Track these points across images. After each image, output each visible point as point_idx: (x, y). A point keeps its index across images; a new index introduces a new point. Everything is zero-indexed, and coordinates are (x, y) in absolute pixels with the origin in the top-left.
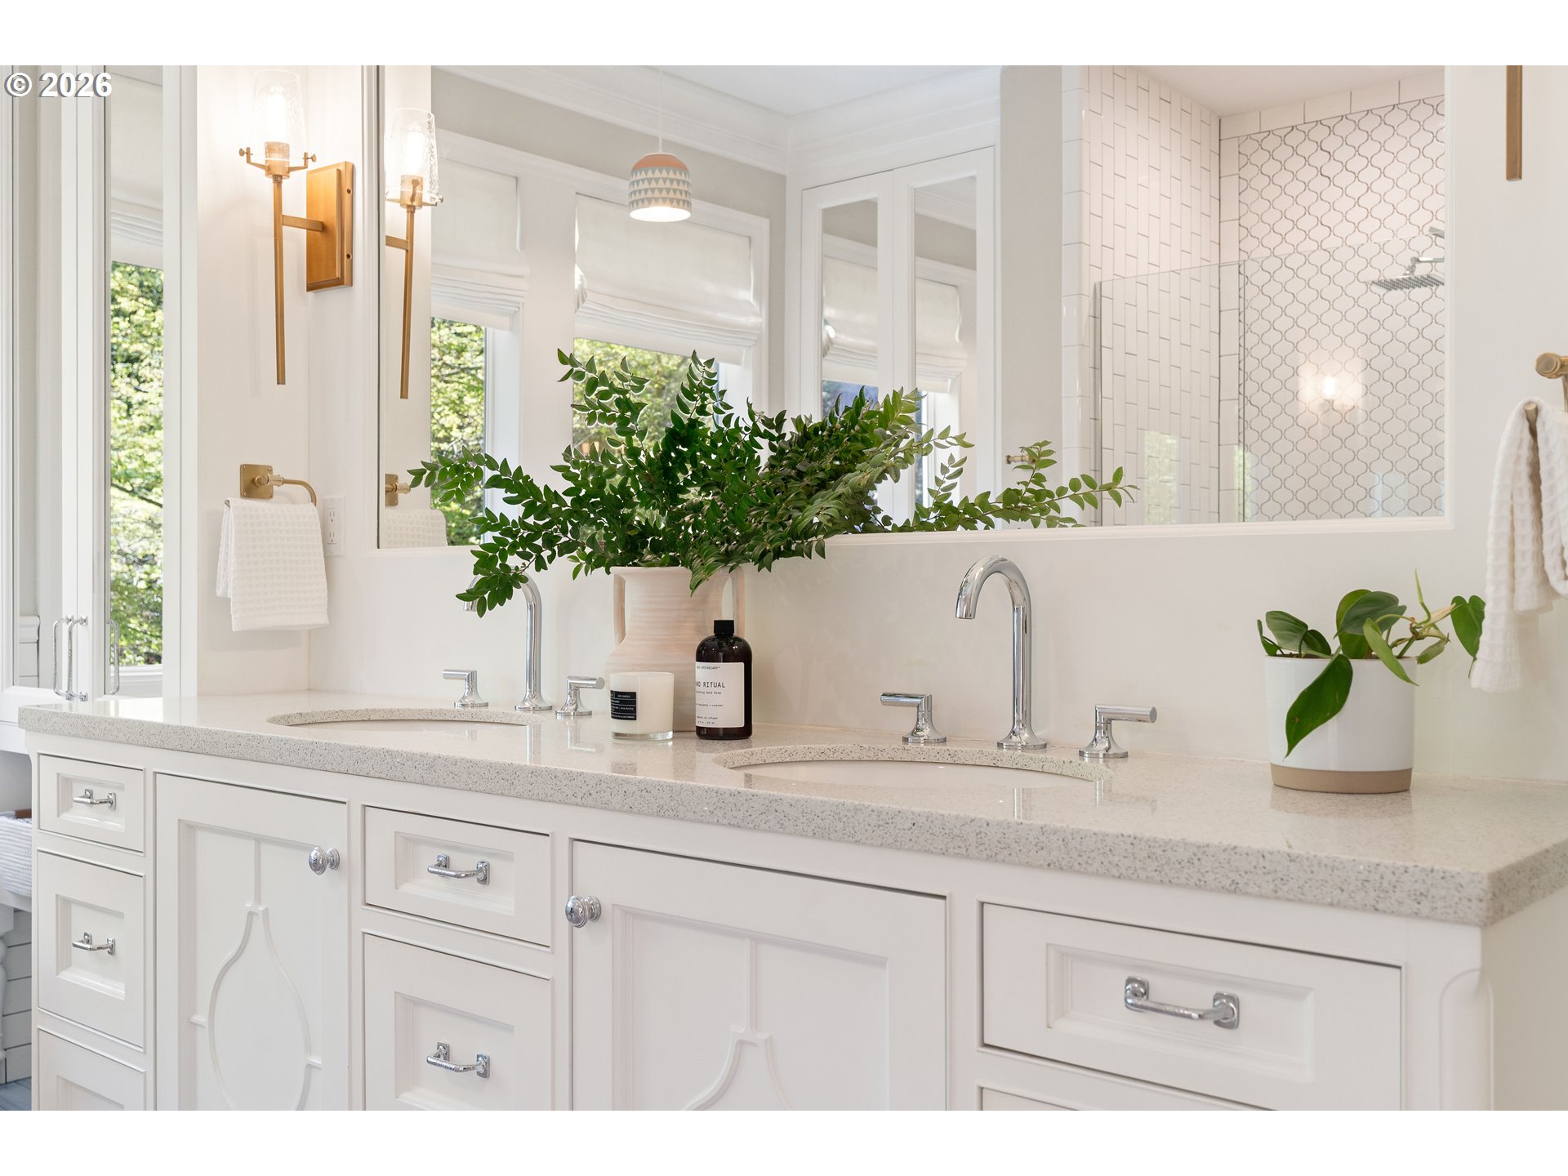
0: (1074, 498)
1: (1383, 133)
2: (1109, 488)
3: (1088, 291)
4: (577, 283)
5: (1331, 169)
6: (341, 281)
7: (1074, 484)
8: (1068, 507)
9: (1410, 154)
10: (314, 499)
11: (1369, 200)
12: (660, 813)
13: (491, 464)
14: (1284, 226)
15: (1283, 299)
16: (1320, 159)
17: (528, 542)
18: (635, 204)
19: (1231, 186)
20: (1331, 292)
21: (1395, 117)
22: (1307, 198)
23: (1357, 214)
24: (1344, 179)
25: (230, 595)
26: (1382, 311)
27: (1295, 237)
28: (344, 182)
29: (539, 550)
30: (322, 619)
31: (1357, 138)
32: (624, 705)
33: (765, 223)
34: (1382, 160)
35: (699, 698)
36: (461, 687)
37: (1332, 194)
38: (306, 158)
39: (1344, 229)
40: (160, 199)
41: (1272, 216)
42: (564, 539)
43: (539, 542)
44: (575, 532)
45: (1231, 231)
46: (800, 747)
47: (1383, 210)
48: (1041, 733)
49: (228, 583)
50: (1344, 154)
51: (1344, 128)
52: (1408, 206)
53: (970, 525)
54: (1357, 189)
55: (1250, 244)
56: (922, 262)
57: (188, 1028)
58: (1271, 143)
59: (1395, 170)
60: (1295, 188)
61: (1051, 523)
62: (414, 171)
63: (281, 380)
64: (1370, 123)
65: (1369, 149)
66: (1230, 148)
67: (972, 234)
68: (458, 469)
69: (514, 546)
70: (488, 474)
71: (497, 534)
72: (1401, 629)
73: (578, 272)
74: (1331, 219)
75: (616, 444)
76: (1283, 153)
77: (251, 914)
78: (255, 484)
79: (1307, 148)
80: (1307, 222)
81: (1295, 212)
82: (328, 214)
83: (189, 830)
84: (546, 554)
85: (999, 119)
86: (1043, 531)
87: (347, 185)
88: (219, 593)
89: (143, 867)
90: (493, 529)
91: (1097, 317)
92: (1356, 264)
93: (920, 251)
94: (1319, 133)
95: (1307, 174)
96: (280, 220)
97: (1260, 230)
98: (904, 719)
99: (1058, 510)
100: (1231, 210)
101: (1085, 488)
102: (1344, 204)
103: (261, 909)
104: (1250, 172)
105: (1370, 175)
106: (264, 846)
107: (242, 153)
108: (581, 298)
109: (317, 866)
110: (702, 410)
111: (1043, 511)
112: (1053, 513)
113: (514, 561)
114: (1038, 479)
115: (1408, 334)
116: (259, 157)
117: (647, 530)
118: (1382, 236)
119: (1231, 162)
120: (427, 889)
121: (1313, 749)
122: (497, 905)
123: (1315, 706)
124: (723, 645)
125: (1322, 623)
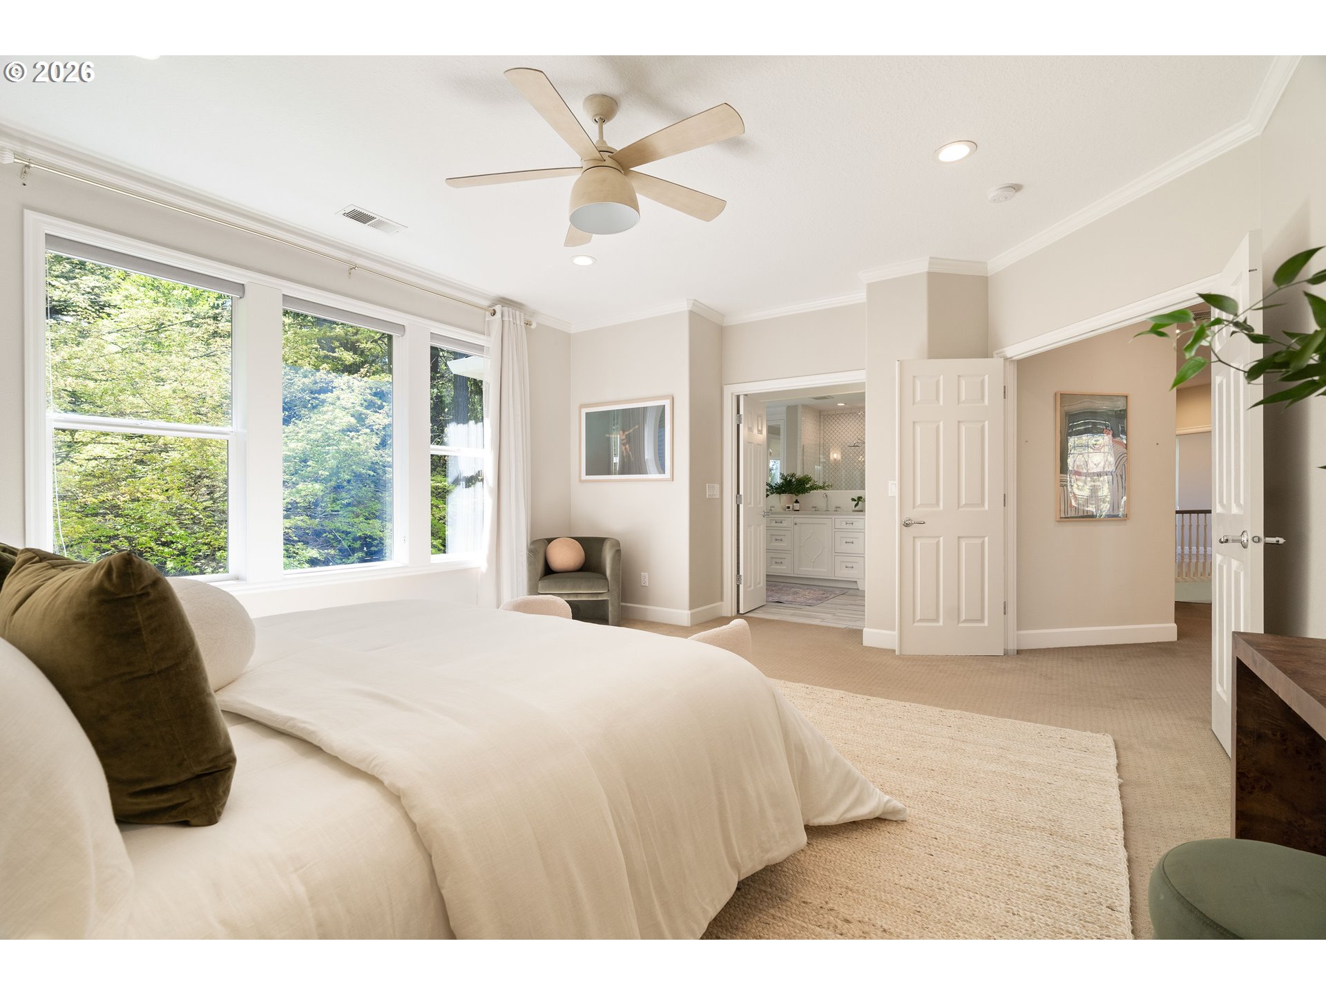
5: (840, 422)
12: (801, 515)
14: (831, 432)
15: (831, 443)
19: (822, 424)
27: (833, 434)
32: (788, 508)
35: (795, 506)
41: (829, 430)
42: (777, 491)
44: (779, 491)
45: (822, 432)
46: (806, 511)
48: (829, 509)
53: (815, 489)
55: (825, 434)
58: (829, 417)
59: (850, 424)
61: (825, 489)
65: (847, 420)
66: (822, 417)
70: (771, 484)
75: (784, 481)
86: (825, 491)
94: (838, 416)
97: (827, 432)
98: (814, 509)
100: (822, 428)
104: (825, 422)
117: (786, 490)
119: (822, 420)
120: (774, 524)
121: (857, 508)
122: (784, 524)
123: (856, 505)
124: (797, 502)
125: (856, 499)
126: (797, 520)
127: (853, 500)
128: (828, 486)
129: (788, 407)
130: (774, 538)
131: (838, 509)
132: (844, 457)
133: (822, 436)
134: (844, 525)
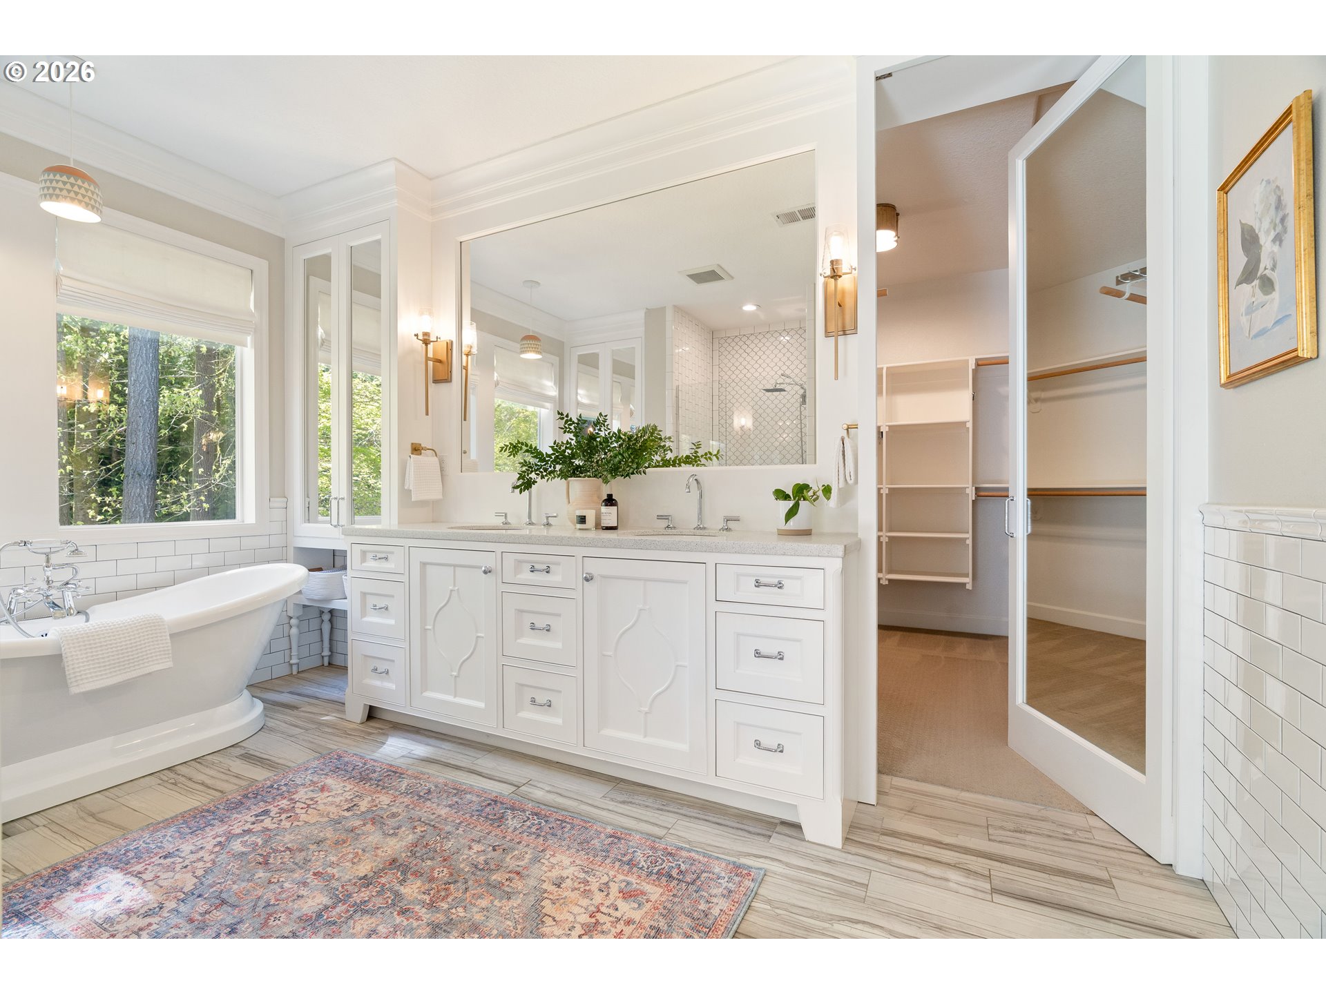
0: (706, 458)
1: (764, 340)
2: (715, 455)
3: (675, 388)
4: (495, 379)
5: (748, 350)
6: (448, 380)
7: (706, 454)
8: (703, 461)
9: (772, 348)
10: (436, 455)
11: (760, 362)
12: (615, 547)
13: (527, 445)
14: (733, 368)
15: (733, 393)
16: (745, 347)
17: (538, 469)
18: (523, 352)
19: (716, 354)
20: (749, 391)
21: (768, 336)
22: (741, 359)
23: (756, 366)
24: (752, 354)
25: (411, 488)
26: (764, 398)
27: (737, 372)
28: (449, 346)
29: (542, 472)
30: (440, 497)
31: (756, 341)
32: (582, 520)
33: (558, 359)
34: (764, 349)
35: (602, 517)
36: (503, 519)
37: (748, 359)
38: (437, 338)
39: (752, 371)
40: (380, 351)
41: (729, 365)
42: (550, 469)
43: (541, 470)
44: (554, 467)
45: (716, 369)
46: (636, 531)
47: (764, 365)
48: (705, 526)
49: (410, 484)
50: (752, 346)
51: (752, 338)
52: (772, 365)
53: (674, 466)
54: (756, 358)
55: (722, 374)
56: (614, 375)
57: (424, 631)
58: (729, 341)
59: (768, 352)
60: (737, 356)
61: (697, 466)
62: (470, 343)
63: (427, 414)
64: (760, 337)
65: (760, 345)
66: (716, 341)
67: (633, 367)
68: (515, 447)
69: (532, 472)
70: (525, 448)
71: (527, 468)
72: (811, 493)
73: (496, 374)
74: (748, 367)
75: (572, 440)
76: (733, 344)
77: (451, 591)
78: (416, 449)
79: (741, 343)
80: (741, 368)
81: (737, 364)
82: (443, 357)
83: (424, 565)
84: (545, 474)
85: (644, 329)
86: (695, 468)
87: (449, 347)
88: (406, 488)
89: (404, 579)
90: (525, 466)
91: (677, 397)
92: (756, 382)
93: (615, 372)
94: (744, 339)
95: (741, 351)
96: (427, 359)
97: (726, 369)
98: (664, 523)
99: (700, 461)
100: (716, 362)
101: (709, 455)
102: (752, 362)
103: (457, 588)
104: (722, 349)
105: (760, 353)
106: (457, 568)
107: (415, 335)
108: (497, 384)
109: (485, 572)
110: (600, 430)
111: (696, 462)
112: (699, 462)
113: (533, 475)
114: (696, 452)
115: (772, 406)
116: (421, 337)
117: (578, 467)
118: (764, 374)
119: (716, 346)
120: (526, 576)
121: (793, 524)
122: (555, 578)
123: (792, 513)
124: (610, 501)
125: (789, 492)
126: (593, 567)
127: (781, 495)
128: (708, 456)
129: (649, 313)
130: (528, 619)
131: (731, 524)
132: (757, 424)
133: (716, 378)
134: (749, 591)
